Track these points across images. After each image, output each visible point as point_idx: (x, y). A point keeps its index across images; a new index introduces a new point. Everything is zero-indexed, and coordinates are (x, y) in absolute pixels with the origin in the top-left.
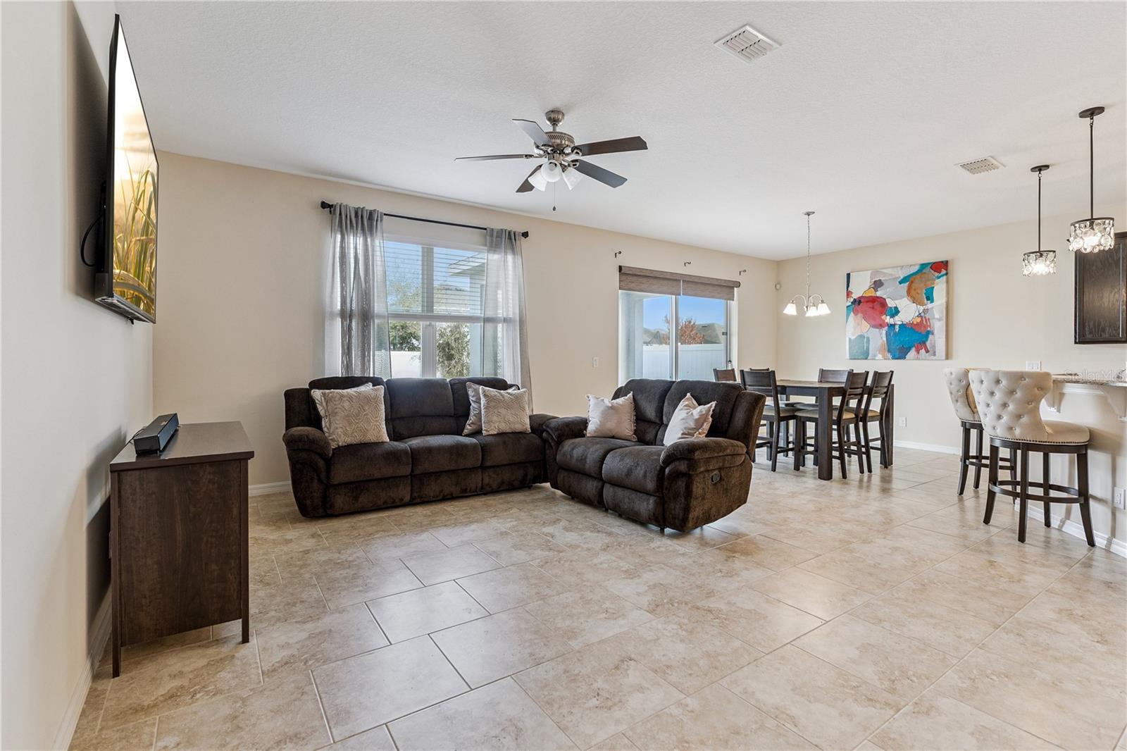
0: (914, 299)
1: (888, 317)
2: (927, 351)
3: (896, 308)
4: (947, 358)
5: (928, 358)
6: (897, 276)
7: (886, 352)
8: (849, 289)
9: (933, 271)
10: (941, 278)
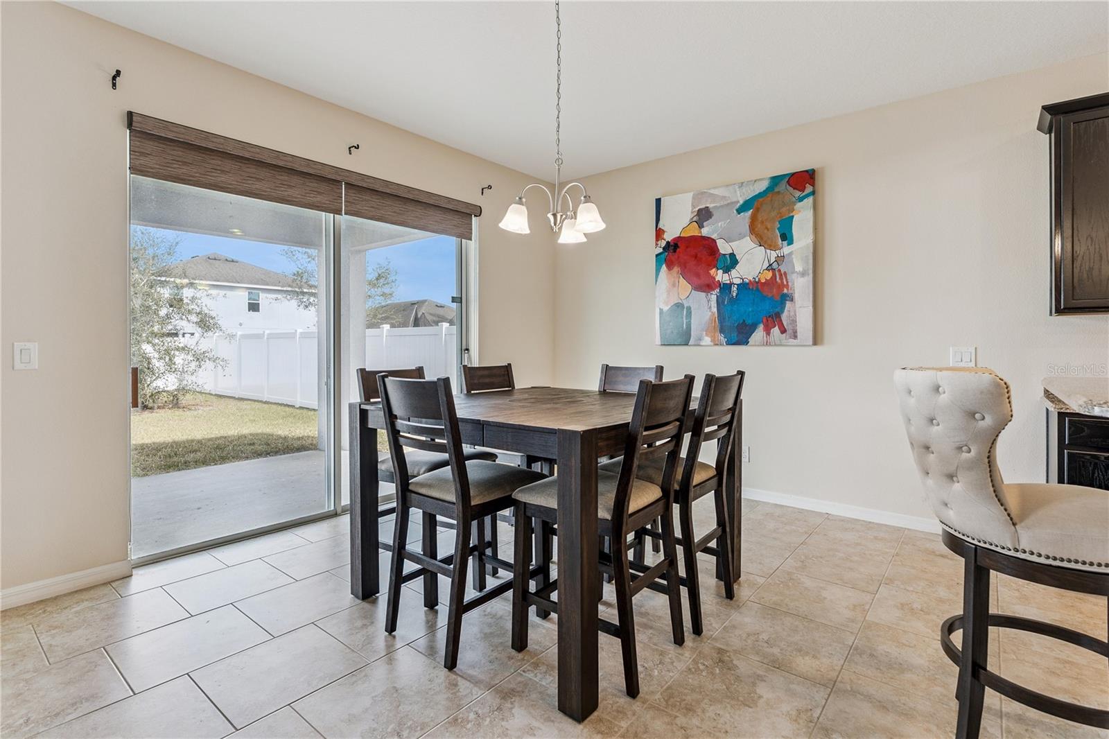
0: (762, 238)
1: (720, 272)
2: (783, 331)
3: (732, 255)
4: (817, 340)
5: (784, 342)
6: (734, 200)
7: (718, 334)
8: (660, 225)
9: (790, 189)
10: (805, 200)
